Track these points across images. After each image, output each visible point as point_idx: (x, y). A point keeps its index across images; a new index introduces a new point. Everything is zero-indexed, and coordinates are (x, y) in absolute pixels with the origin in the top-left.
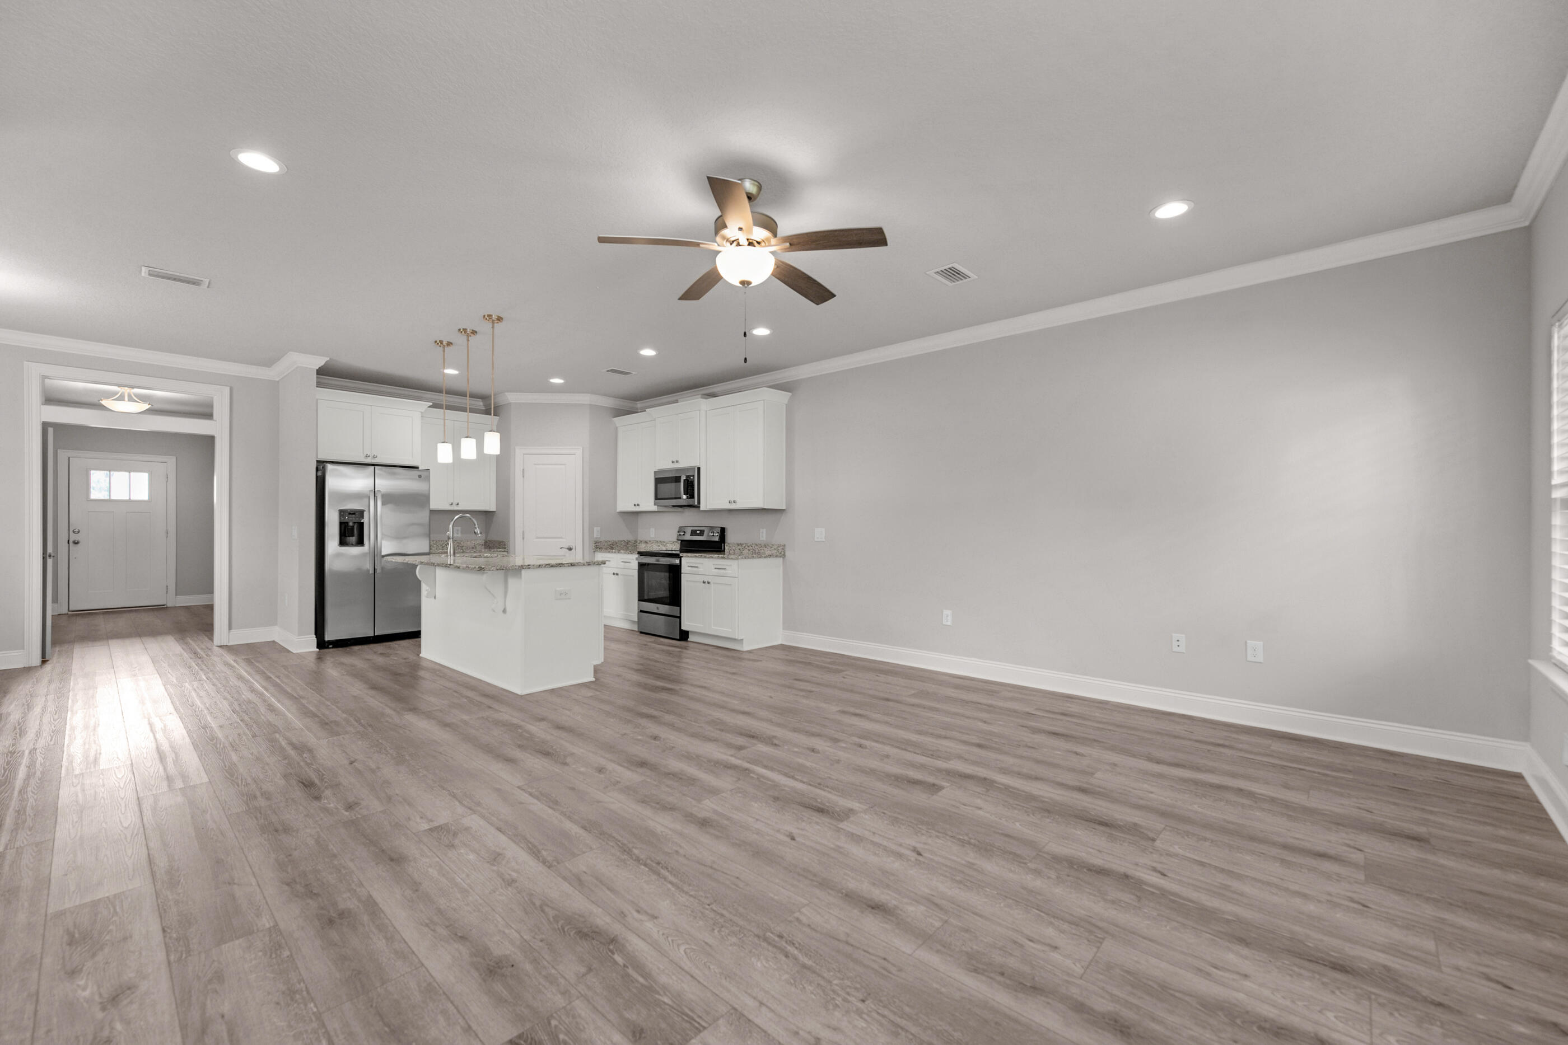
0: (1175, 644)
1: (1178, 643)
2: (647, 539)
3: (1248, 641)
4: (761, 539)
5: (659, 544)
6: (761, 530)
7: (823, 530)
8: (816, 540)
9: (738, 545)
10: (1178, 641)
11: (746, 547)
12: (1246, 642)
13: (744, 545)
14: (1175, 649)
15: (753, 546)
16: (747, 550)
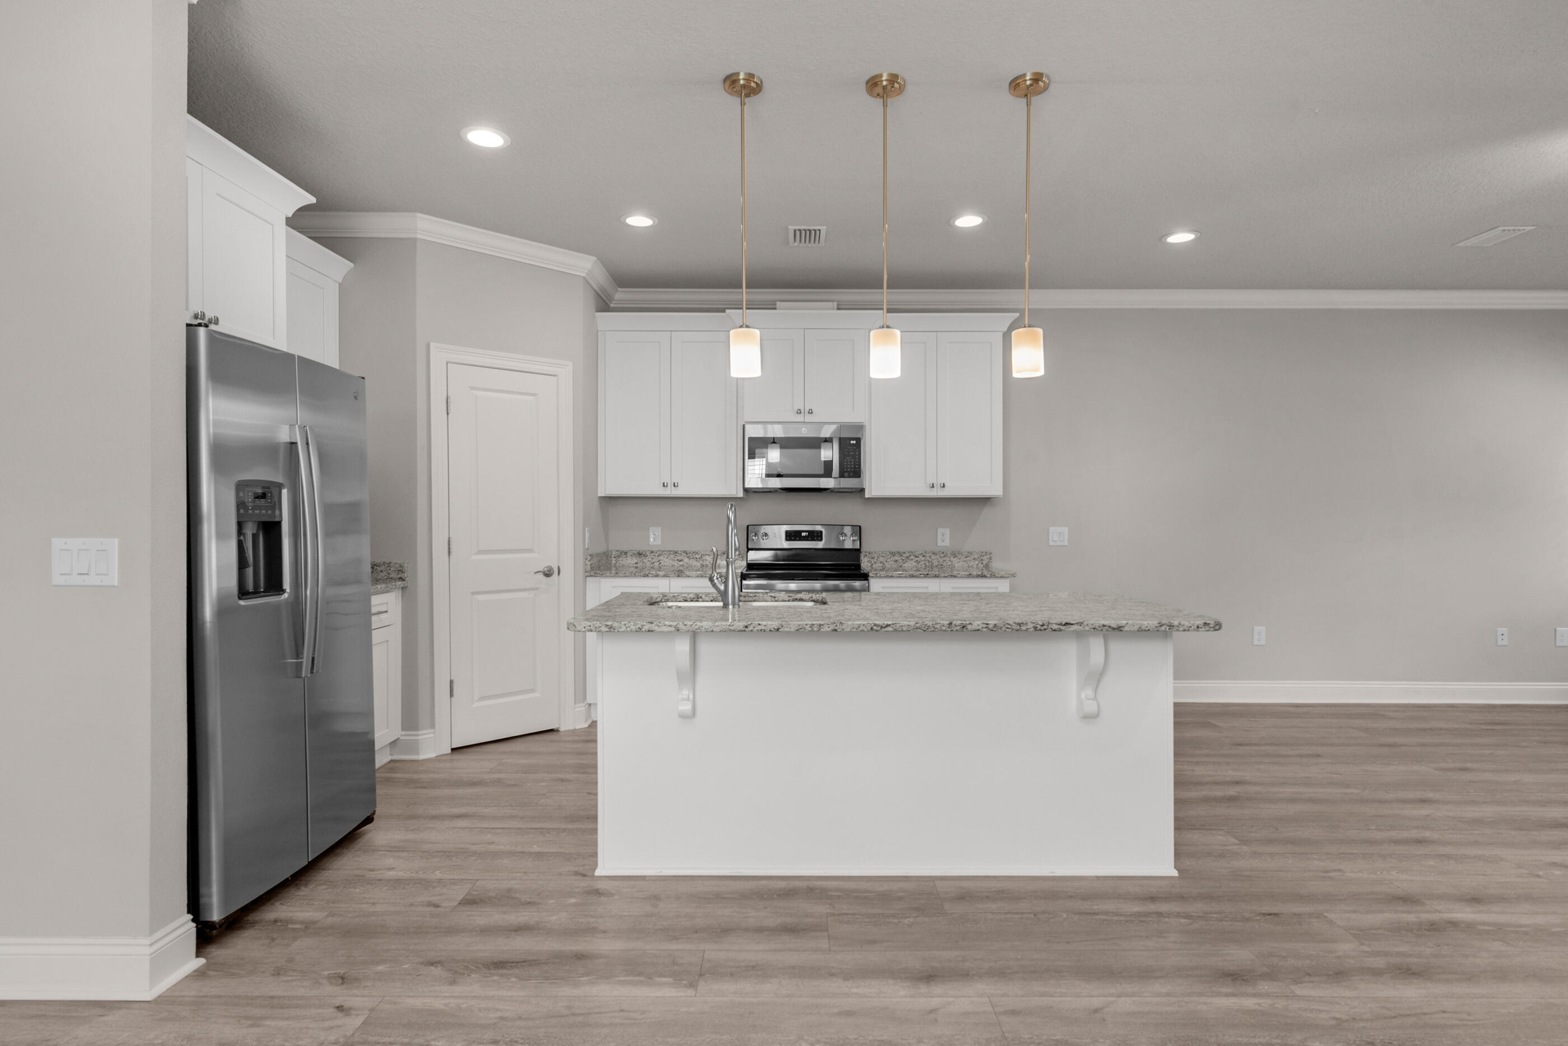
0: (1500, 638)
1: (1503, 637)
2: (641, 548)
3: (1558, 629)
4: (940, 543)
5: (680, 558)
6: (940, 531)
7: (1065, 530)
8: (1051, 543)
9: (893, 554)
10: (1503, 635)
11: (912, 557)
12: (1555, 629)
13: (907, 555)
14: (1500, 643)
15: (927, 555)
16: (913, 562)
